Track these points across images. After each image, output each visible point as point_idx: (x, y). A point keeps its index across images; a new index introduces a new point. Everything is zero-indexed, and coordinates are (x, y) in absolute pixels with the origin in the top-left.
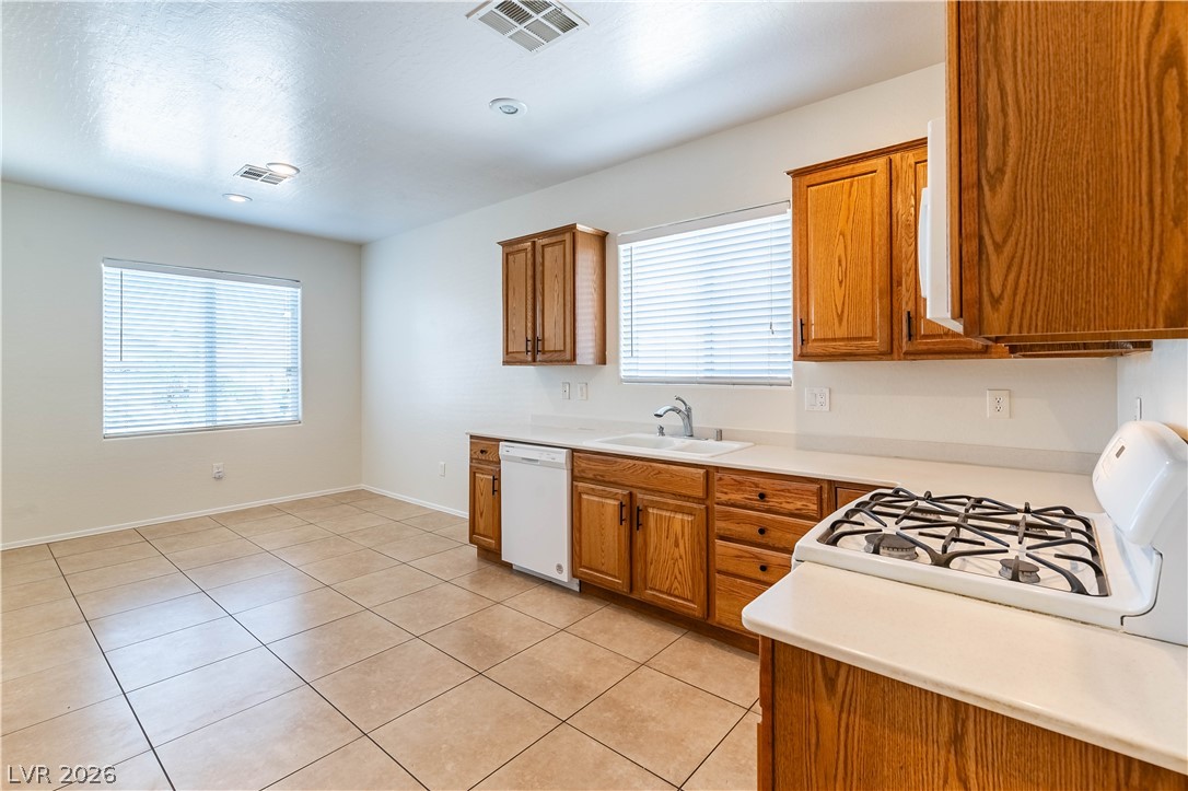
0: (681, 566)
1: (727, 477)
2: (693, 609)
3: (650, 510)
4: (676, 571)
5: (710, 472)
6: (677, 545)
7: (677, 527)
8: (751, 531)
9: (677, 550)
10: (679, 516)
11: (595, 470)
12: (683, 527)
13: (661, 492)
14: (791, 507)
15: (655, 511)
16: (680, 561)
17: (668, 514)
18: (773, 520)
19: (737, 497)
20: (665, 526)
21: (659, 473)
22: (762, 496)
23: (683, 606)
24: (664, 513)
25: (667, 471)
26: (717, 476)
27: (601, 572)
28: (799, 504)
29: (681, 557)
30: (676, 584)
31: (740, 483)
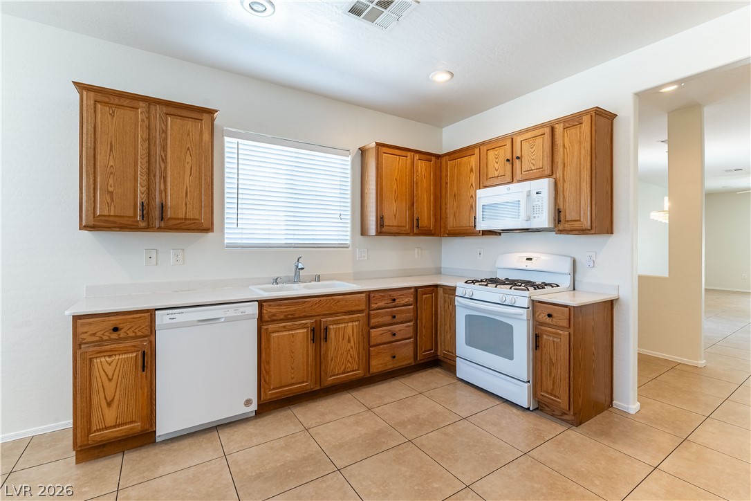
0: (351, 353)
1: (377, 295)
2: (359, 373)
3: (331, 327)
4: (349, 357)
5: (369, 294)
6: (349, 341)
7: (349, 331)
8: (388, 319)
9: (349, 345)
10: (350, 324)
11: (286, 312)
12: (353, 330)
13: (336, 314)
14: (403, 302)
15: (335, 326)
16: (351, 350)
17: (343, 325)
18: (397, 310)
19: (382, 304)
20: (341, 333)
21: (339, 301)
22: (394, 300)
23: (353, 375)
24: (341, 326)
25: (343, 300)
26: (372, 295)
27: (293, 384)
28: (407, 300)
29: (352, 348)
30: (349, 364)
31: (383, 296)
